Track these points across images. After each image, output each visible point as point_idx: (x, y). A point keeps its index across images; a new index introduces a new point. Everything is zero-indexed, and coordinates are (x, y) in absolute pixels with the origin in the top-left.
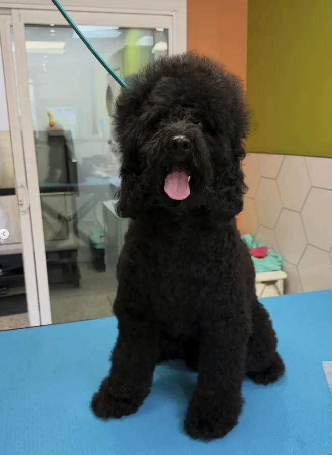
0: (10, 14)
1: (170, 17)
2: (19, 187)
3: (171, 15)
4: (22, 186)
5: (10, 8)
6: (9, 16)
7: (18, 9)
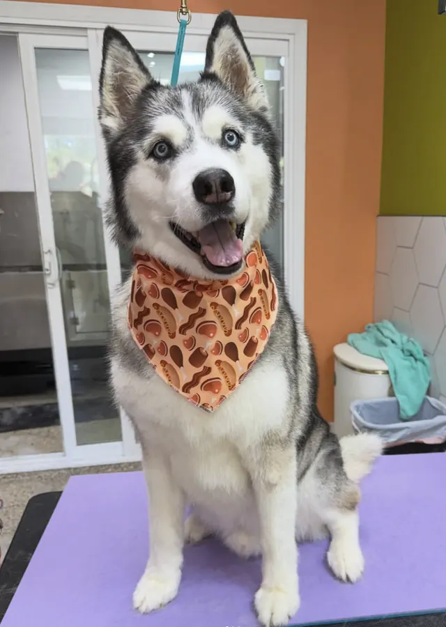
0: (86, 36)
1: (287, 42)
2: (46, 253)
3: (288, 40)
4: (49, 251)
5: (86, 29)
6: (84, 39)
7: (96, 29)
